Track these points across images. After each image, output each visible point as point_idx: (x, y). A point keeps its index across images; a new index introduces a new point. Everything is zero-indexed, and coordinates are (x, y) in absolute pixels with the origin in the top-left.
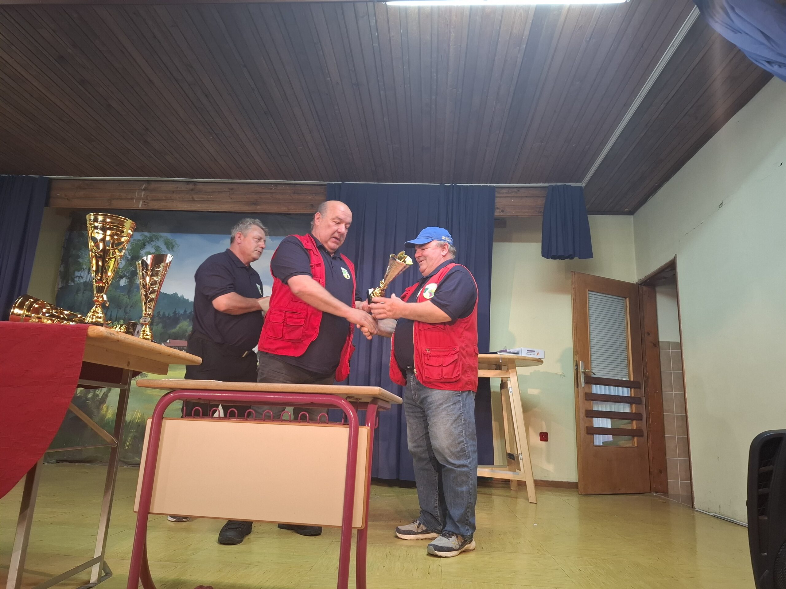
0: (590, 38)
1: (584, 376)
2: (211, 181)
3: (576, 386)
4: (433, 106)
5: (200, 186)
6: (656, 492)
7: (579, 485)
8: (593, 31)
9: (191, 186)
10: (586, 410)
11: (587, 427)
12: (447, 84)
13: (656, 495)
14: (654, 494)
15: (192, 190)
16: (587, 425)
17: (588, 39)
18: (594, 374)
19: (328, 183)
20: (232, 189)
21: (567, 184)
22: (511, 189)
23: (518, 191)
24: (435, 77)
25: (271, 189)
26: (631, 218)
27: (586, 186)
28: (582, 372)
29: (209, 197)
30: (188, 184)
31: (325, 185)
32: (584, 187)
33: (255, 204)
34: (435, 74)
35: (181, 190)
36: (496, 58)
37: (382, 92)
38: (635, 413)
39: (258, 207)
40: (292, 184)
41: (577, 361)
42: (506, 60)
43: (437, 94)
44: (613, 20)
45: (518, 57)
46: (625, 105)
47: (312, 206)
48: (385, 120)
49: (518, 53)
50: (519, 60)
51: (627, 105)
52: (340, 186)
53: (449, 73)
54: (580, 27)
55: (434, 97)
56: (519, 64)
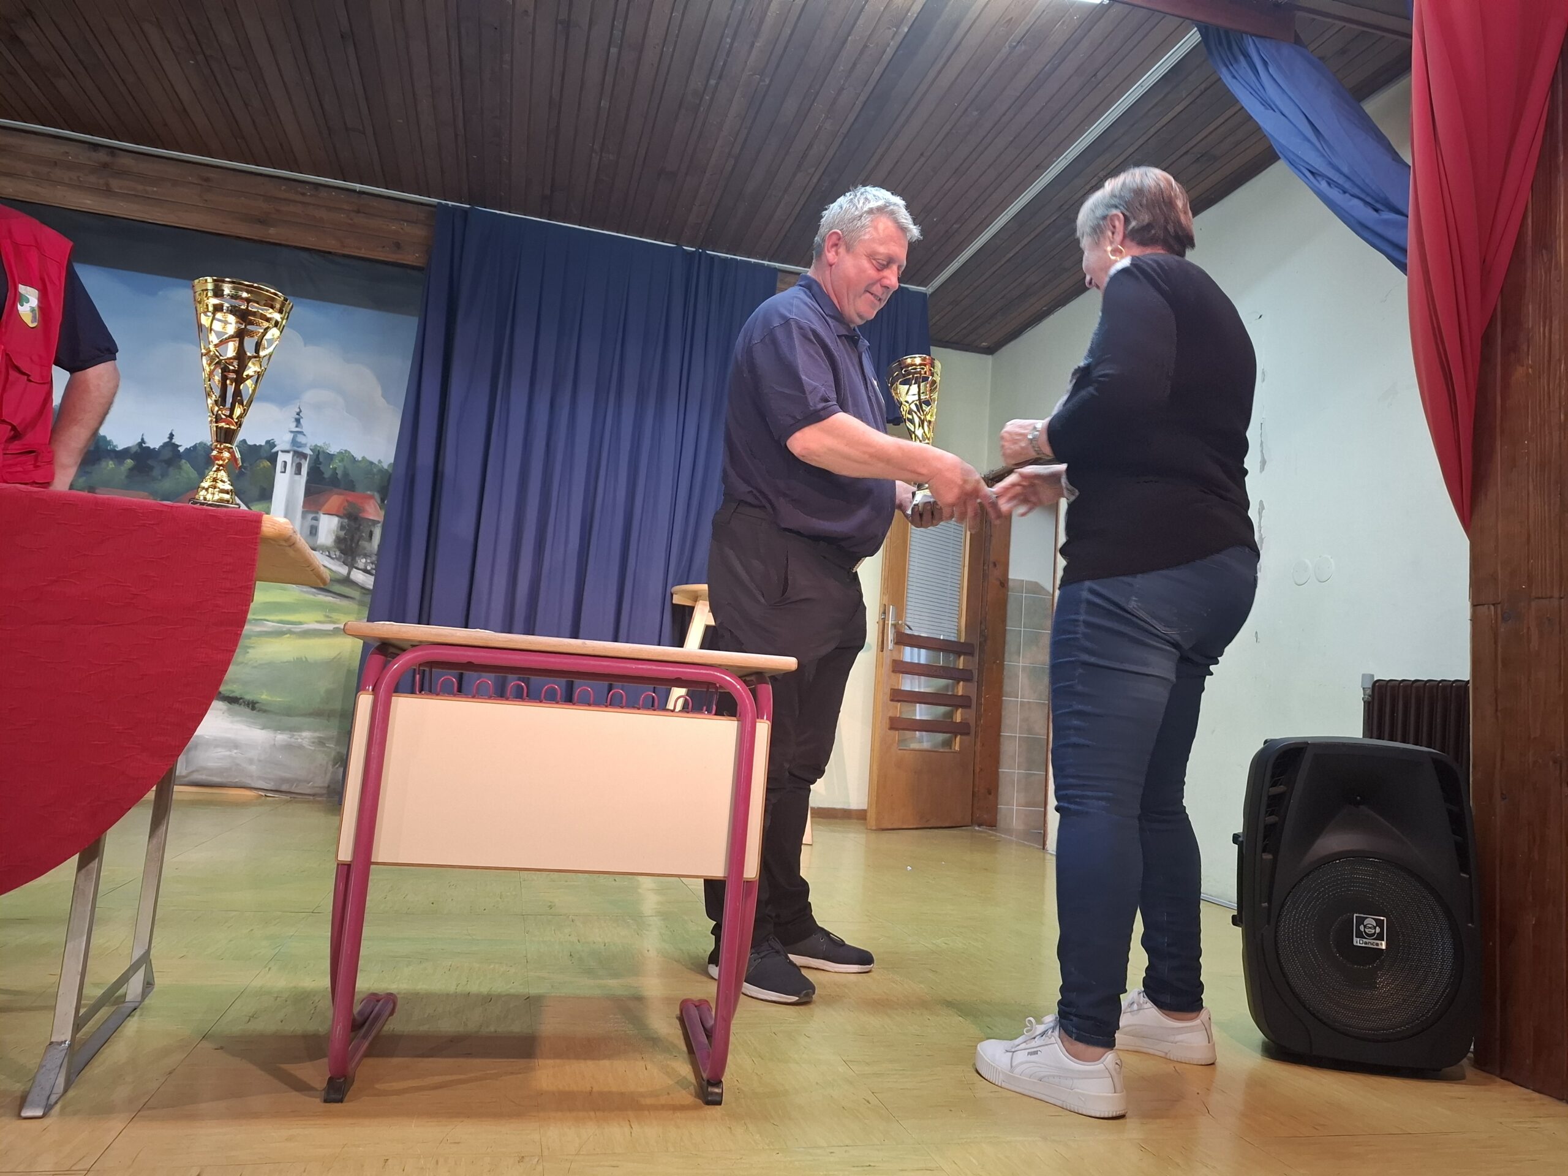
0: (1019, 42)
1: (893, 631)
2: (156, 153)
3: (880, 647)
5: (126, 161)
6: (980, 825)
7: (868, 815)
8: (1028, 31)
9: (103, 156)
10: (891, 689)
11: (890, 717)
12: (746, 62)
13: (980, 830)
14: (977, 828)
15: (105, 166)
16: (891, 714)
17: (1014, 44)
18: (910, 629)
19: (439, 203)
20: (207, 180)
24: (728, 46)
25: (303, 194)
26: (988, 359)
27: (932, 293)
28: (892, 625)
29: (149, 188)
30: (95, 151)
32: (928, 295)
33: (263, 221)
34: (729, 40)
35: (76, 161)
36: (850, 38)
38: (962, 696)
39: (272, 231)
40: (354, 191)
41: (885, 605)
42: (866, 46)
43: (720, 77)
44: (1064, 22)
45: (888, 45)
46: (1037, 166)
47: (398, 246)
48: (602, 102)
49: (892, 39)
50: (890, 52)
51: (1041, 167)
52: (465, 211)
53: (757, 44)
54: (1007, 21)
55: (713, 82)
56: (886, 57)
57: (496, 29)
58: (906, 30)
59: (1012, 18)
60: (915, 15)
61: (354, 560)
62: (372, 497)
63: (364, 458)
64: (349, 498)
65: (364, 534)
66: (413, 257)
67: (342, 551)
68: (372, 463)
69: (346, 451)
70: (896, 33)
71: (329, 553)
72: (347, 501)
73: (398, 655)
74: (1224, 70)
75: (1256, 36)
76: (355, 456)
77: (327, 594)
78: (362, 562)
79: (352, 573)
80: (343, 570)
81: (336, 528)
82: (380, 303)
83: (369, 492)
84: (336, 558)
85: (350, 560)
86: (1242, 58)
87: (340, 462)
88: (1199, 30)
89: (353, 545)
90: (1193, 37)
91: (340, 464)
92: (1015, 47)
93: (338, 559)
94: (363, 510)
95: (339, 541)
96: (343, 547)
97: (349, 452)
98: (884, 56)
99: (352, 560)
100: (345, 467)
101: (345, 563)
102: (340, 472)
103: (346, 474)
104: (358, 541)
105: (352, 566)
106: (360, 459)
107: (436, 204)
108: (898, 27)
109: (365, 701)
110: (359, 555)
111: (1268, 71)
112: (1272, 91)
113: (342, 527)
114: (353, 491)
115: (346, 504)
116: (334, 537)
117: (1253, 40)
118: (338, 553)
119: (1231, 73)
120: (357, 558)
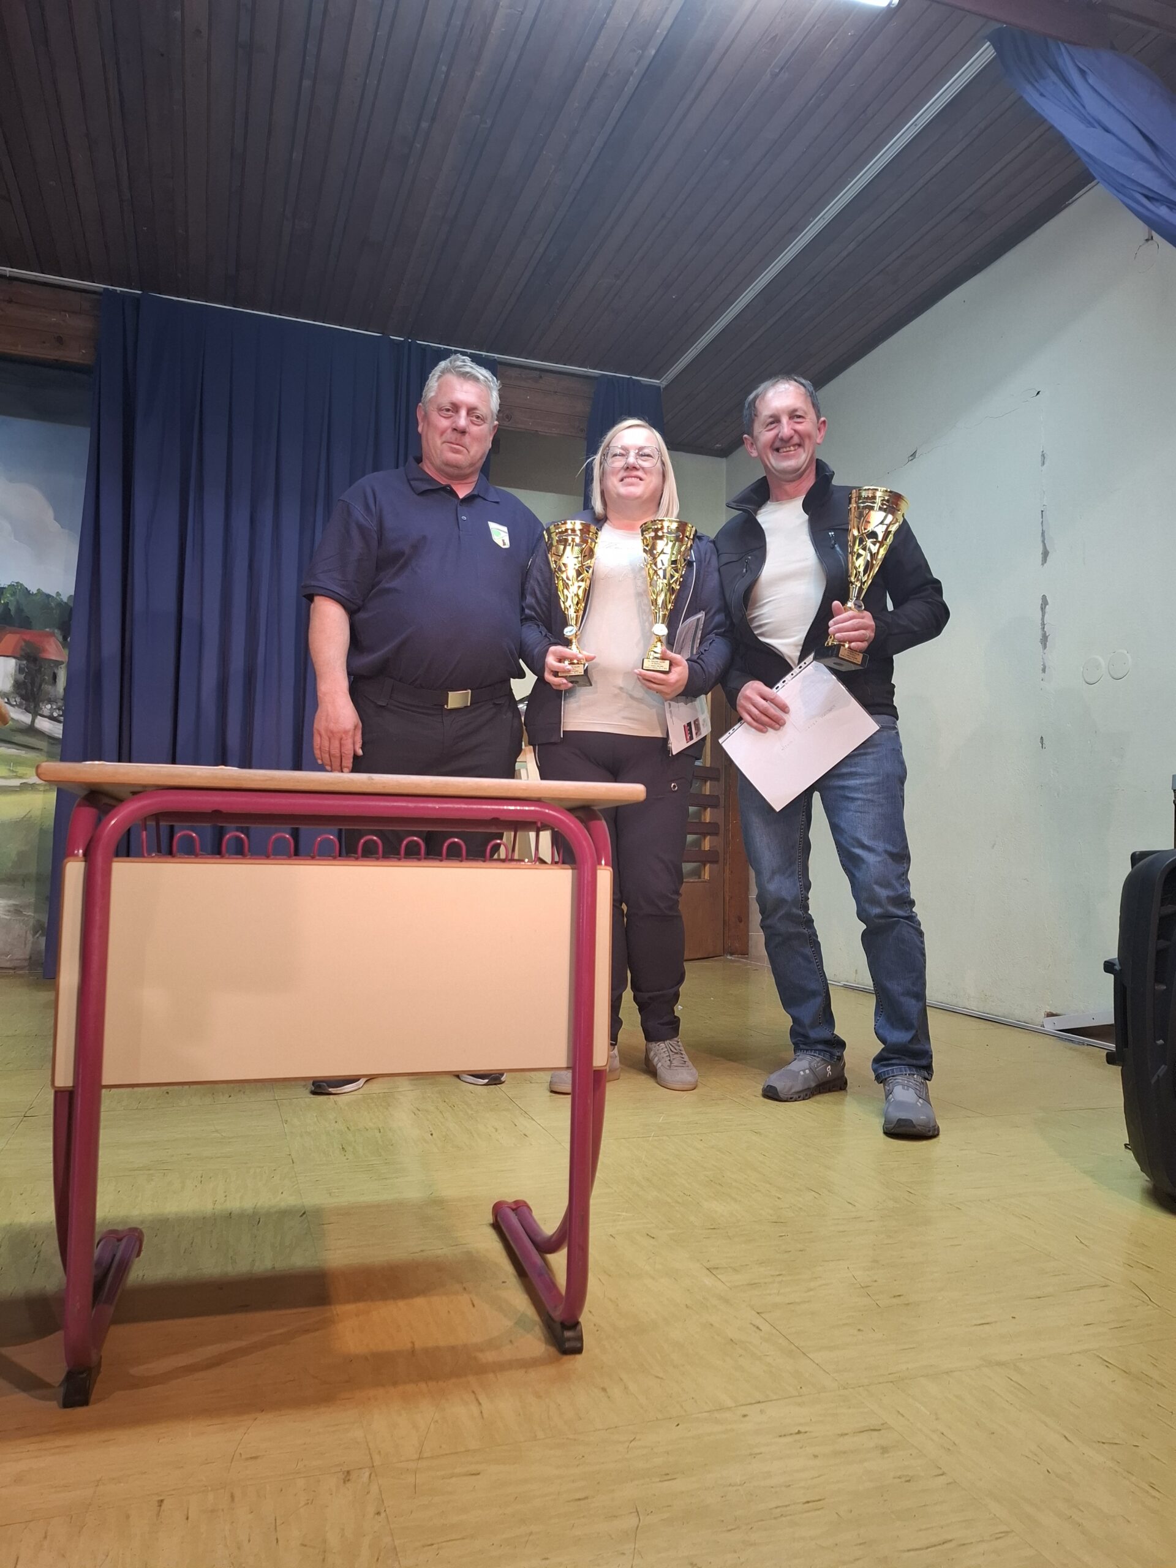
0: (782, 69)
4: (418, 146)
6: (732, 954)
8: (793, 54)
12: (464, 98)
13: (733, 958)
14: (729, 957)
17: (777, 71)
19: (104, 288)
21: (633, 377)
22: (527, 371)
23: (541, 377)
24: (443, 76)
26: (722, 464)
27: (667, 386)
31: (95, 293)
32: (663, 389)
34: (444, 68)
36: (587, 64)
37: (307, 83)
38: (709, 823)
42: (605, 75)
43: (433, 119)
44: (836, 40)
45: (632, 73)
46: (791, 229)
47: (60, 340)
48: (294, 155)
49: (637, 64)
50: (633, 82)
51: (795, 230)
52: (137, 300)
53: (478, 74)
54: (772, 38)
55: (424, 125)
56: (629, 89)
57: (162, 55)
58: (653, 52)
59: (777, 35)
60: (665, 33)
61: (37, 706)
62: (52, 635)
63: (39, 590)
64: (27, 638)
65: (46, 678)
66: (77, 354)
67: (22, 697)
68: (48, 596)
69: (17, 583)
70: (640, 57)
71: (8, 700)
72: (25, 641)
73: (114, 807)
74: (1029, 88)
75: (1070, 42)
76: (29, 589)
77: (9, 745)
78: (47, 708)
79: (36, 721)
80: (26, 718)
81: (13, 672)
82: (43, 412)
83: (47, 630)
84: (16, 705)
85: (32, 707)
86: (1050, 73)
87: (12, 595)
88: (993, 44)
89: (35, 690)
90: (985, 53)
91: (12, 599)
92: (777, 75)
93: (19, 706)
94: (44, 650)
95: (18, 685)
96: (24, 692)
97: (22, 585)
98: (626, 89)
99: (35, 707)
100: (18, 602)
101: (27, 710)
102: (12, 608)
103: (19, 610)
104: (40, 685)
105: (36, 713)
106: (35, 592)
107: (102, 290)
108: (644, 48)
109: (74, 871)
110: (43, 701)
111: (1086, 81)
112: (1093, 105)
113: (20, 670)
114: (30, 629)
115: (23, 644)
116: (12, 682)
117: (1065, 47)
118: (18, 699)
119: (1038, 90)
120: (41, 704)
